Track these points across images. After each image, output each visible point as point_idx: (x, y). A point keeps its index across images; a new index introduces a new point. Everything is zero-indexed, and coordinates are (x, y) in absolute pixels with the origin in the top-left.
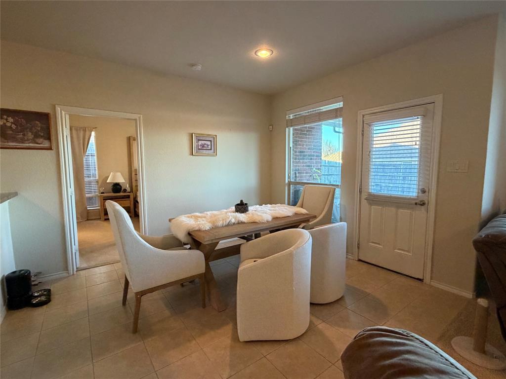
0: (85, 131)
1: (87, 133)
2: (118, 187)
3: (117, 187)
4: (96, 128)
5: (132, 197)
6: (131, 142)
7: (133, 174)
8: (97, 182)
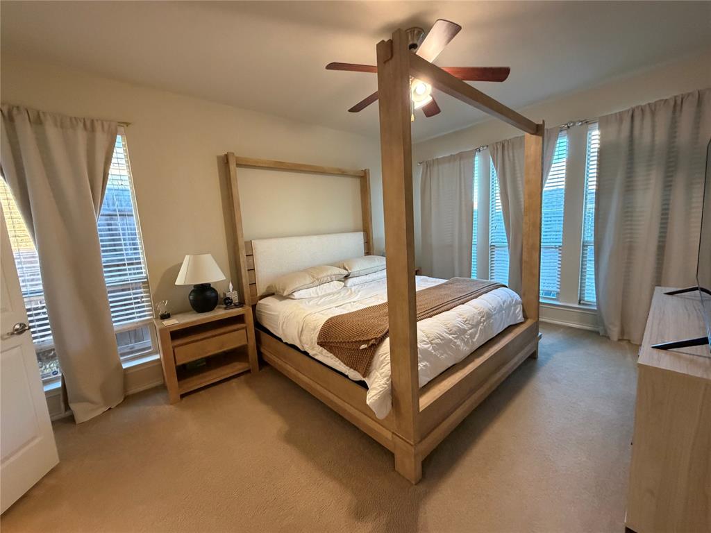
0: (90, 127)
1: (101, 139)
2: (209, 294)
3: (203, 296)
4: (127, 124)
5: (250, 319)
6: (232, 173)
7: (243, 254)
8: (146, 284)
